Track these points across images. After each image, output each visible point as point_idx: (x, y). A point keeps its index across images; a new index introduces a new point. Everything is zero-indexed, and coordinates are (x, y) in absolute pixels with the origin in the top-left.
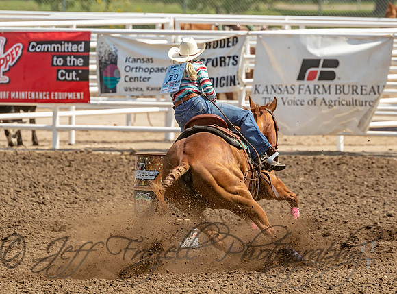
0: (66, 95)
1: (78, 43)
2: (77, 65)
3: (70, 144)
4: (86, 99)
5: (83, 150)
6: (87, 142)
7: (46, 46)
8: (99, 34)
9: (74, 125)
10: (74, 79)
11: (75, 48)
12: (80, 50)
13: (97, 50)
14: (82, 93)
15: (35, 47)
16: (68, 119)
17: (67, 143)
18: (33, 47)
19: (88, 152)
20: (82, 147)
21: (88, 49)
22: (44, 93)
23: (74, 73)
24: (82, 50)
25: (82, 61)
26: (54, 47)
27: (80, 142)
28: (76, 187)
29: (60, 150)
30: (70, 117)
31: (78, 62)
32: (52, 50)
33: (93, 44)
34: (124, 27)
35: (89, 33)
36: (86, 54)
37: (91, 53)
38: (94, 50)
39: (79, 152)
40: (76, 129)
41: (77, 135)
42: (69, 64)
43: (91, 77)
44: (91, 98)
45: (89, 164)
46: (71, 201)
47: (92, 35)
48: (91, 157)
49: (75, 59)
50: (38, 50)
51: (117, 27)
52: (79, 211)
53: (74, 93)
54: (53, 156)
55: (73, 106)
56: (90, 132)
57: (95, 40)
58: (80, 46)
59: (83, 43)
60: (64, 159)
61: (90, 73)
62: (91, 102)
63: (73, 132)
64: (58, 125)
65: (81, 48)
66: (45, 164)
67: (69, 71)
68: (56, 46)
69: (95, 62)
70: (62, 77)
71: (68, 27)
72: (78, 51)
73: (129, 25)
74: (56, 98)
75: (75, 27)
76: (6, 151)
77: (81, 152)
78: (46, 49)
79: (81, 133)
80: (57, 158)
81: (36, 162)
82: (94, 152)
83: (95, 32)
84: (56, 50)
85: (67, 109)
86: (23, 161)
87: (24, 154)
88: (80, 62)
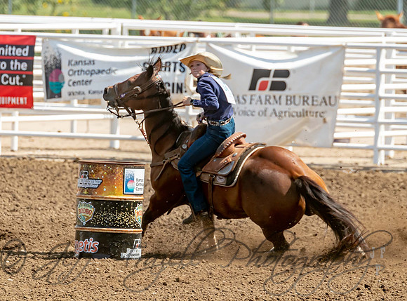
0: (9, 100)
1: (23, 47)
2: (21, 70)
3: (12, 151)
4: (29, 105)
5: (25, 156)
6: (30, 149)
8: (44, 38)
9: (16, 131)
10: (18, 83)
11: (19, 52)
12: (24, 54)
13: (42, 54)
14: (26, 99)
16: (11, 124)
17: (9, 150)
19: (31, 159)
20: (25, 153)
21: (32, 53)
23: (18, 78)
24: (27, 54)
25: (26, 65)
27: (22, 148)
28: (17, 195)
29: (2, 156)
30: (13, 123)
31: (22, 66)
33: (38, 49)
34: (70, 32)
35: (34, 37)
36: (30, 58)
37: (35, 58)
38: (39, 54)
39: (21, 159)
40: (19, 135)
41: (20, 142)
42: (12, 68)
43: (35, 82)
44: (35, 103)
45: (32, 171)
46: (12, 209)
47: (37, 39)
48: (34, 164)
49: (19, 64)
51: (64, 31)
52: (19, 219)
53: (18, 98)
55: (16, 112)
56: (33, 138)
57: (41, 44)
58: (24, 50)
59: (28, 47)
60: (6, 166)
61: (34, 78)
62: (35, 108)
63: (16, 138)
64: (1, 131)
65: (25, 52)
67: (13, 76)
69: (40, 66)
70: (5, 81)
71: (13, 31)
72: (22, 56)
73: (75, 29)
75: (20, 30)
77: (24, 158)
79: (24, 139)
82: (36, 159)
83: (40, 37)
85: (10, 114)
88: (24, 66)
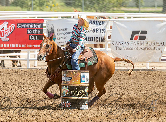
0: (33, 46)
3: (35, 66)
5: (40, 69)
6: (42, 65)
7: (25, 25)
8: (47, 20)
9: (36, 58)
10: (37, 39)
11: (37, 26)
12: (39, 27)
13: (46, 27)
15: (20, 26)
17: (34, 66)
18: (19, 26)
19: (42, 70)
20: (40, 67)
21: (42, 27)
22: (24, 45)
23: (36, 37)
24: (40, 27)
26: (28, 26)
27: (39, 65)
28: (37, 84)
29: (31, 69)
30: (35, 55)
31: (38, 32)
32: (27, 27)
33: (44, 25)
34: (57, 18)
35: (43, 20)
36: (41, 29)
39: (38, 70)
41: (38, 63)
42: (34, 33)
50: (21, 27)
54: (27, 71)
55: (36, 50)
57: (46, 23)
58: (39, 25)
59: (40, 24)
60: (32, 72)
63: (36, 61)
64: (30, 58)
65: (39, 26)
66: (24, 75)
67: (34, 36)
68: (29, 25)
69: (46, 32)
70: (31, 38)
71: (34, 18)
72: (38, 28)
73: (60, 17)
74: (29, 47)
75: (37, 18)
76: (8, 69)
77: (39, 69)
78: (25, 27)
80: (29, 72)
81: (21, 74)
83: (45, 20)
84: (29, 27)
85: (34, 52)
86: (15, 73)
87: (15, 70)
88: (39, 32)
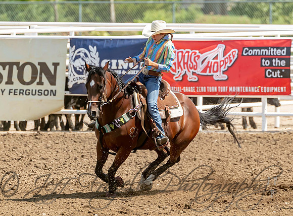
0: (272, 89)
1: (282, 48)
2: (281, 66)
3: (276, 127)
4: (288, 92)
5: (285, 131)
6: (289, 125)
7: (257, 51)
9: (279, 112)
10: (279, 76)
15: (248, 51)
16: (274, 107)
17: (273, 126)
22: (256, 87)
23: (279, 72)
24: (285, 54)
26: (263, 52)
27: (283, 126)
29: (268, 132)
32: (261, 54)
35: (290, 41)
36: (288, 57)
37: (292, 56)
39: (283, 133)
40: (280, 115)
41: (281, 120)
42: (274, 65)
43: (292, 75)
45: (291, 142)
49: (279, 61)
50: (249, 54)
53: (279, 87)
54: (262, 137)
56: (291, 118)
59: (285, 48)
60: (271, 139)
61: (291, 72)
62: (292, 94)
63: (278, 118)
64: (266, 113)
66: (257, 143)
67: (275, 70)
70: (269, 75)
71: (274, 36)
72: (281, 55)
74: (265, 91)
75: (279, 36)
76: (226, 133)
78: (256, 54)
79: (284, 118)
80: (265, 138)
81: (250, 141)
88: (283, 63)
